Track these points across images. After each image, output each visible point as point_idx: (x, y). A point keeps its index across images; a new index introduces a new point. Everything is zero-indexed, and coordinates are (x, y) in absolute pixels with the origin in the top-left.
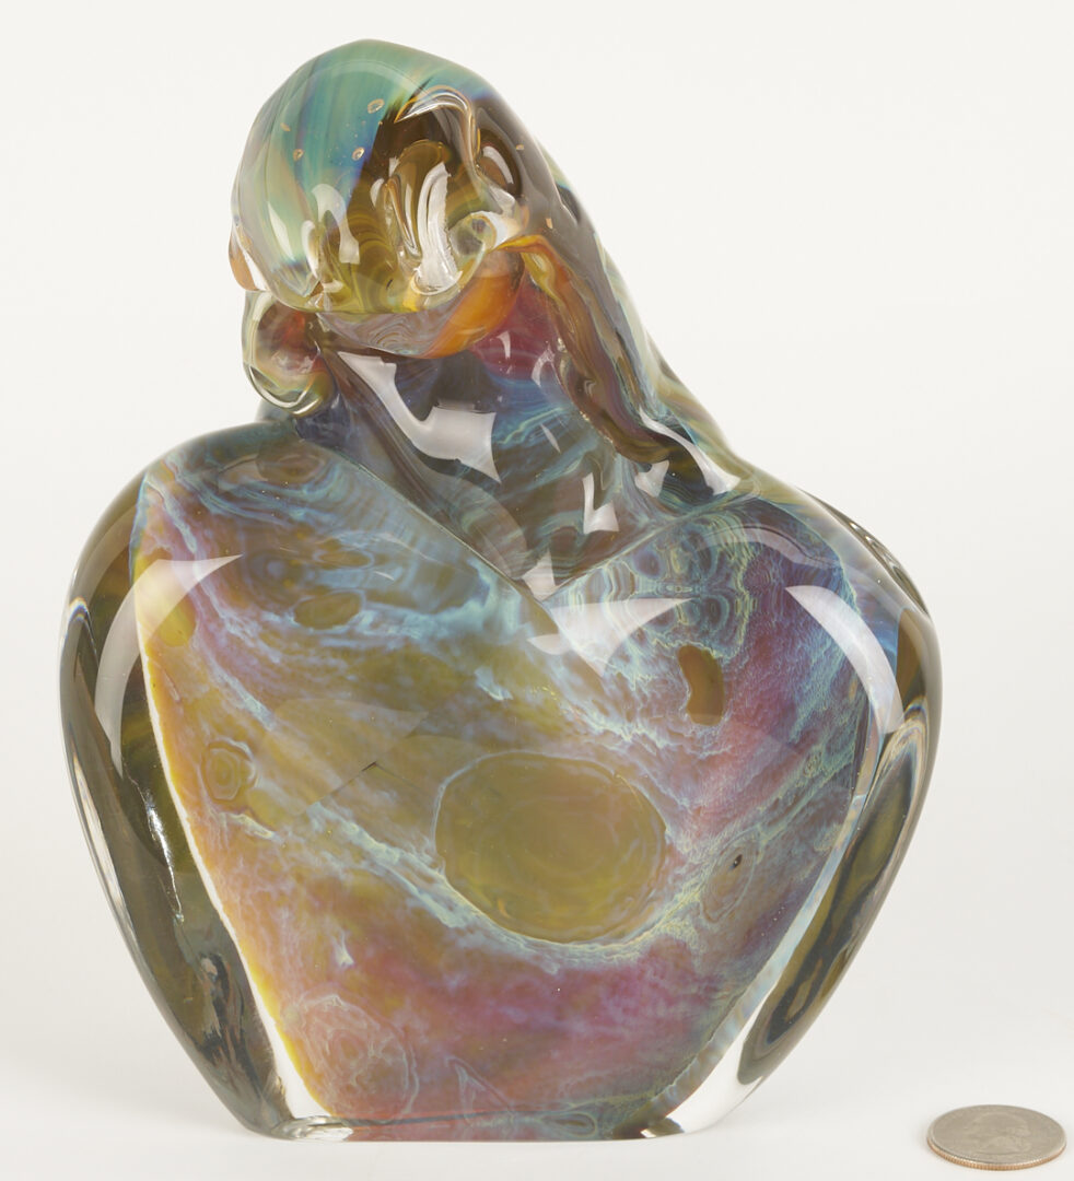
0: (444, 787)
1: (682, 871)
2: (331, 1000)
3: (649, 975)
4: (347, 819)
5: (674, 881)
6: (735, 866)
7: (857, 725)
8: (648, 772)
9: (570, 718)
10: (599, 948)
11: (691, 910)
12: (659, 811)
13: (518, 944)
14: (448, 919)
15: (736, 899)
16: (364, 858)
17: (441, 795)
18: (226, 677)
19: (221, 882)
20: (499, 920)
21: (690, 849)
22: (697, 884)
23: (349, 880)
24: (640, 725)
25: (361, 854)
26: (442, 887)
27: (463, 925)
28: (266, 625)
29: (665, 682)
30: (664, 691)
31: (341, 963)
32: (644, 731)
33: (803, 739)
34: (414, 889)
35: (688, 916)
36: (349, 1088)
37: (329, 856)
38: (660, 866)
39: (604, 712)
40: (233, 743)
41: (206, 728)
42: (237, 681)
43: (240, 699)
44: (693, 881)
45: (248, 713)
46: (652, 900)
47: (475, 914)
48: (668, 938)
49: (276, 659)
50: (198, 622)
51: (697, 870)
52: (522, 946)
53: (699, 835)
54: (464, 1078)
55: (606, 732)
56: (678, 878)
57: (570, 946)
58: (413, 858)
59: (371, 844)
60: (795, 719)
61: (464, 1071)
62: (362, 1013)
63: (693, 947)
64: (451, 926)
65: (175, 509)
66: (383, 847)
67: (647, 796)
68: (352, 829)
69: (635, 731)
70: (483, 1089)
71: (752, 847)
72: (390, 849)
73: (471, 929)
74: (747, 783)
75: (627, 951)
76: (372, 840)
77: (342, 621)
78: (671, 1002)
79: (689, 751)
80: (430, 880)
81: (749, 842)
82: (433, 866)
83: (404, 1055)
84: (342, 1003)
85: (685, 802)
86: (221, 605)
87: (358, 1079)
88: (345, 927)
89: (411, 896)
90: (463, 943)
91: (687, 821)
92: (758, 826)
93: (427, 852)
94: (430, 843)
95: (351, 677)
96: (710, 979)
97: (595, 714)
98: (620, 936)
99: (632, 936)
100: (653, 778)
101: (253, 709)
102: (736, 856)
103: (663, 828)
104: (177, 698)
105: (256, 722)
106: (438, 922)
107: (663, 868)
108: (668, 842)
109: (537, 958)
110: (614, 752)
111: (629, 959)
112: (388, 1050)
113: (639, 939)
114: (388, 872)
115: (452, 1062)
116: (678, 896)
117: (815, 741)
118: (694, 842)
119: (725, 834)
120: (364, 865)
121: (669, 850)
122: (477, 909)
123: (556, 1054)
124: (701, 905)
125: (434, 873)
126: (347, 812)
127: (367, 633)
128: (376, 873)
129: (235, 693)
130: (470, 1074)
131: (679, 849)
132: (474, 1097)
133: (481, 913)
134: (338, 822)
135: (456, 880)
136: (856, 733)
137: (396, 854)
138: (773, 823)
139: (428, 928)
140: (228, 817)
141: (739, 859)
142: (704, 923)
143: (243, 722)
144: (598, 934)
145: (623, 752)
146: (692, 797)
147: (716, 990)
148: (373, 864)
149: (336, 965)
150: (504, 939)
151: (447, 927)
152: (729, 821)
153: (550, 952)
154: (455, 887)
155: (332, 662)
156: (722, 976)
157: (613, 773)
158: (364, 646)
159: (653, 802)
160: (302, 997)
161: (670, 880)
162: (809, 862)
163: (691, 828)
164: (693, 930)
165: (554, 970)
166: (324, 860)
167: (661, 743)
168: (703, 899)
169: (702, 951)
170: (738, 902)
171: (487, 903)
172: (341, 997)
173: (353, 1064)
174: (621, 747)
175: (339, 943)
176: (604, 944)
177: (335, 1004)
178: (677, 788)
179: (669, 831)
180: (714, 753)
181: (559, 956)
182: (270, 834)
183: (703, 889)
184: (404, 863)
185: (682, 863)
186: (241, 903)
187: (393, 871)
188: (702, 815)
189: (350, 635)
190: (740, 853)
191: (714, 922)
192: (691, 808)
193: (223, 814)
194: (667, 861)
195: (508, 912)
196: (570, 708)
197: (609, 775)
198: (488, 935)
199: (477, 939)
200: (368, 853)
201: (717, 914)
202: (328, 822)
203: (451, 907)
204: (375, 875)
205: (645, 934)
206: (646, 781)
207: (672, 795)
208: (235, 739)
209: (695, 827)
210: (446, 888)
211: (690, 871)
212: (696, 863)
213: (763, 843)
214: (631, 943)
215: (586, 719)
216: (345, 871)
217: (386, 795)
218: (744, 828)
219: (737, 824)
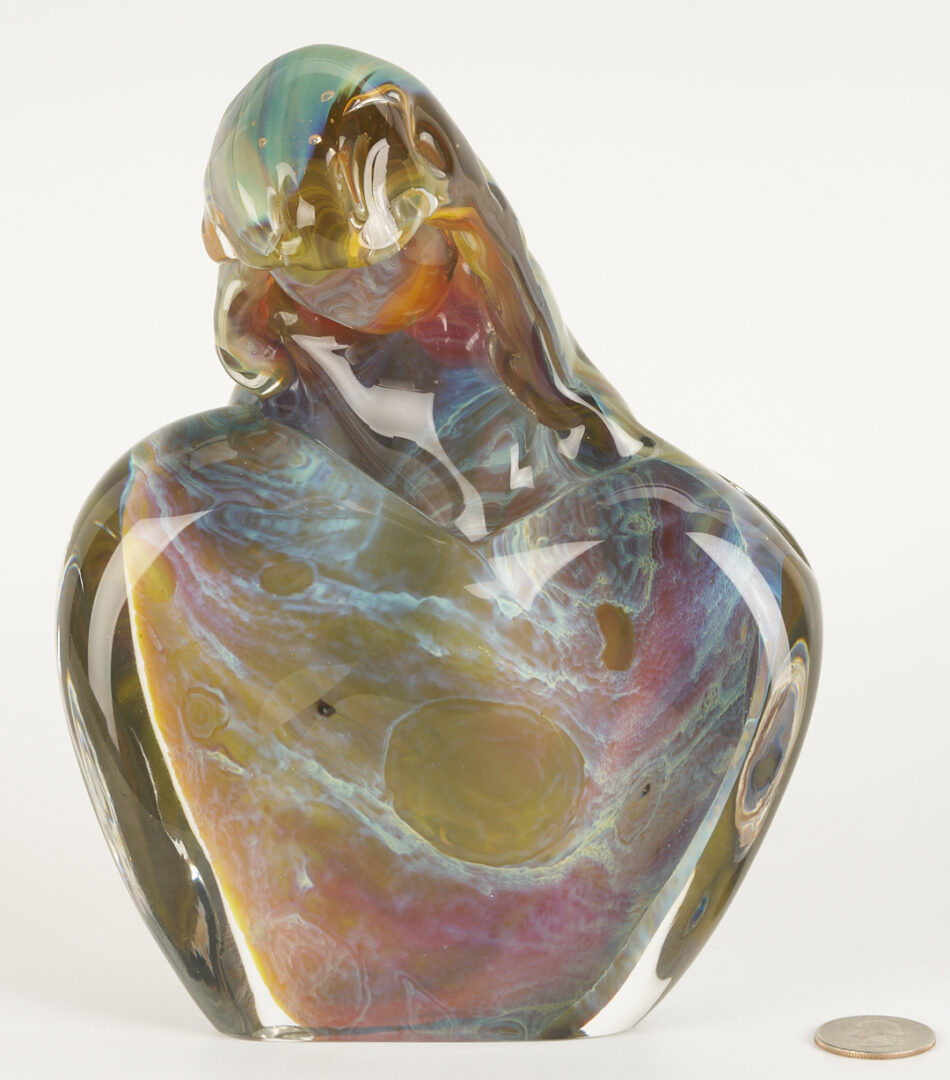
0: (391, 728)
1: (599, 800)
2: (294, 918)
3: (572, 895)
4: (309, 758)
5: (592, 809)
6: (645, 793)
7: (749, 661)
8: (569, 713)
9: (502, 669)
10: (527, 870)
11: (608, 835)
12: (578, 746)
13: (457, 868)
14: (396, 846)
15: (646, 823)
16: (323, 792)
17: (389, 735)
18: (203, 631)
19: (198, 810)
20: (442, 848)
21: (606, 779)
22: (611, 812)
23: (310, 812)
24: (564, 672)
25: (320, 788)
26: (391, 818)
27: (409, 852)
28: (235, 589)
29: (584, 636)
30: (583, 643)
31: (301, 886)
32: (567, 677)
33: (701, 680)
34: (366, 820)
35: (605, 841)
36: (310, 998)
37: (292, 790)
38: (580, 796)
39: (531, 663)
40: (210, 689)
41: (186, 675)
42: (213, 635)
43: (215, 651)
44: (608, 809)
45: (222, 663)
46: (572, 827)
47: (420, 841)
48: (588, 861)
49: (246, 618)
50: (178, 583)
51: (612, 799)
52: (462, 871)
53: (613, 768)
54: (410, 990)
55: (533, 680)
56: (596, 806)
57: (503, 869)
58: (365, 792)
59: (329, 779)
60: (694, 661)
61: (411, 986)
62: (320, 931)
63: (609, 868)
64: (399, 853)
65: (158, 486)
66: (340, 782)
67: (568, 733)
68: (313, 766)
69: (559, 678)
70: (427, 1000)
71: (659, 775)
72: (346, 785)
73: (417, 856)
74: (654, 720)
75: (551, 873)
76: (330, 776)
77: (299, 590)
78: (590, 918)
79: (604, 693)
80: (380, 812)
81: (656, 771)
82: (383, 799)
83: (358, 971)
84: (303, 922)
85: (601, 738)
86: (197, 569)
87: (317, 990)
88: (306, 854)
89: (363, 825)
90: (410, 868)
91: (602, 755)
92: (664, 757)
93: (377, 786)
94: (380, 778)
95: (310, 635)
96: (624, 895)
97: (524, 666)
98: (546, 860)
99: (557, 859)
100: (573, 717)
101: (227, 659)
102: (646, 784)
103: (582, 762)
104: (160, 648)
105: (229, 671)
106: (387, 849)
107: (583, 798)
108: (586, 775)
109: (474, 881)
110: (540, 697)
111: (554, 880)
112: (344, 965)
113: (563, 862)
114: (344, 805)
115: (401, 977)
116: (597, 823)
117: (711, 680)
118: (609, 773)
119: (636, 765)
120: (322, 798)
121: (588, 782)
122: (420, 837)
123: (490, 968)
124: (616, 830)
125: (384, 805)
126: (309, 752)
127: (321, 601)
128: (334, 805)
129: (211, 646)
130: (416, 987)
131: (596, 781)
132: (419, 1007)
133: (425, 841)
134: (301, 761)
135: (403, 811)
136: (748, 667)
137: (351, 788)
138: (678, 752)
139: (378, 853)
140: (204, 754)
141: (648, 787)
142: (619, 845)
143: (219, 671)
144: (528, 858)
145: (548, 696)
146: (607, 733)
147: (629, 905)
148: (331, 797)
149: (298, 888)
150: (445, 864)
151: (394, 854)
152: (639, 753)
153: (486, 875)
154: (403, 818)
155: (293, 622)
156: (635, 891)
157: (539, 713)
158: (319, 611)
159: (573, 739)
160: (269, 915)
161: (589, 809)
162: (709, 784)
163: (606, 762)
164: (610, 853)
165: (488, 892)
166: (288, 793)
167: (581, 688)
168: (618, 824)
169: (618, 871)
170: (646, 827)
171: (430, 831)
172: (302, 917)
173: (313, 977)
174: (546, 693)
175: (301, 868)
176: (533, 867)
177: (297, 922)
178: (595, 726)
179: (587, 766)
180: (626, 694)
181: (492, 879)
182: (241, 771)
183: (618, 816)
184: (358, 796)
185: (599, 793)
186: (216, 829)
187: (348, 803)
188: (616, 748)
189: (307, 601)
190: (649, 782)
191: (628, 844)
192: (606, 742)
193: (200, 751)
194: (586, 791)
195: (448, 838)
196: (502, 662)
197: (535, 715)
198: (432, 861)
199: (422, 864)
200: (326, 787)
201: (629, 837)
202: (293, 761)
203: (399, 836)
204: (332, 808)
205: (568, 858)
206: (567, 720)
207: (590, 731)
208: (211, 686)
209: (610, 760)
210: (394, 818)
211: (605, 800)
212: (611, 792)
213: (669, 771)
214: (556, 866)
215: (517, 670)
216: (306, 803)
217: (341, 735)
218: (652, 759)
219: (646, 756)
